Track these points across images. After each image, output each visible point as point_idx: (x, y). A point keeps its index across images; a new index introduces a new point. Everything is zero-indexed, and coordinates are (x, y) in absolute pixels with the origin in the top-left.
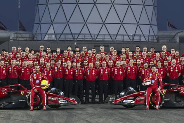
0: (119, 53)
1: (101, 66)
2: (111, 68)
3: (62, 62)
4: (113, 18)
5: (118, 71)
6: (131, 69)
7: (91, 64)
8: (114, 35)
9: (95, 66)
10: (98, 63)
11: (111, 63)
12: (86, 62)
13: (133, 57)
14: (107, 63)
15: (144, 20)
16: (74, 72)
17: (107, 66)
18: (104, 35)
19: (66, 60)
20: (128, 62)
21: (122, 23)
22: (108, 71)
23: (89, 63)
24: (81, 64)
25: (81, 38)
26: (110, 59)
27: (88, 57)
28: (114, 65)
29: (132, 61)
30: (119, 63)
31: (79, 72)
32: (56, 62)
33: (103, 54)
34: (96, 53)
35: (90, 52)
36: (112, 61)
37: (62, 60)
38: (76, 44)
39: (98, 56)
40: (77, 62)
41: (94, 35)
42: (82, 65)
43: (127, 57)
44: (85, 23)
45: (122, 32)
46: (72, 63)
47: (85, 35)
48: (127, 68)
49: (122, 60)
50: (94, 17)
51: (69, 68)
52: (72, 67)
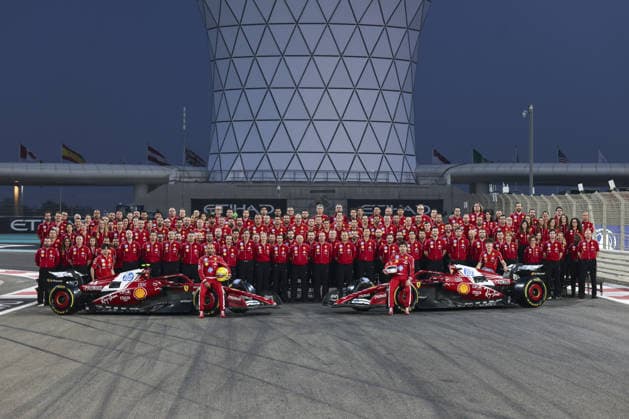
0: (347, 219)
1: (317, 239)
2: (334, 244)
3: (252, 234)
4: (341, 143)
5: (345, 248)
6: (366, 245)
7: (300, 238)
8: (344, 172)
9: (306, 241)
10: (312, 235)
11: (333, 234)
12: (291, 234)
13: (370, 225)
14: (327, 234)
15: (394, 146)
16: (272, 250)
17: (327, 239)
18: (327, 172)
19: (258, 231)
20: (361, 233)
21: (356, 153)
22: (329, 248)
23: (296, 234)
24: (284, 236)
25: (288, 177)
26: (332, 228)
27: (296, 225)
28: (339, 238)
29: (367, 232)
30: (345, 235)
31: (280, 251)
32: (241, 233)
33: (319, 220)
34: (309, 218)
35: (298, 216)
36: (335, 232)
37: (251, 230)
38: (279, 188)
39: (312, 222)
40: (277, 233)
41: (311, 172)
42: (286, 239)
43: (360, 225)
44: (295, 152)
45: (357, 166)
46: (268, 235)
47: (295, 172)
48: (359, 243)
49: (351, 230)
50: (311, 143)
51: (264, 244)
52: (268, 241)
